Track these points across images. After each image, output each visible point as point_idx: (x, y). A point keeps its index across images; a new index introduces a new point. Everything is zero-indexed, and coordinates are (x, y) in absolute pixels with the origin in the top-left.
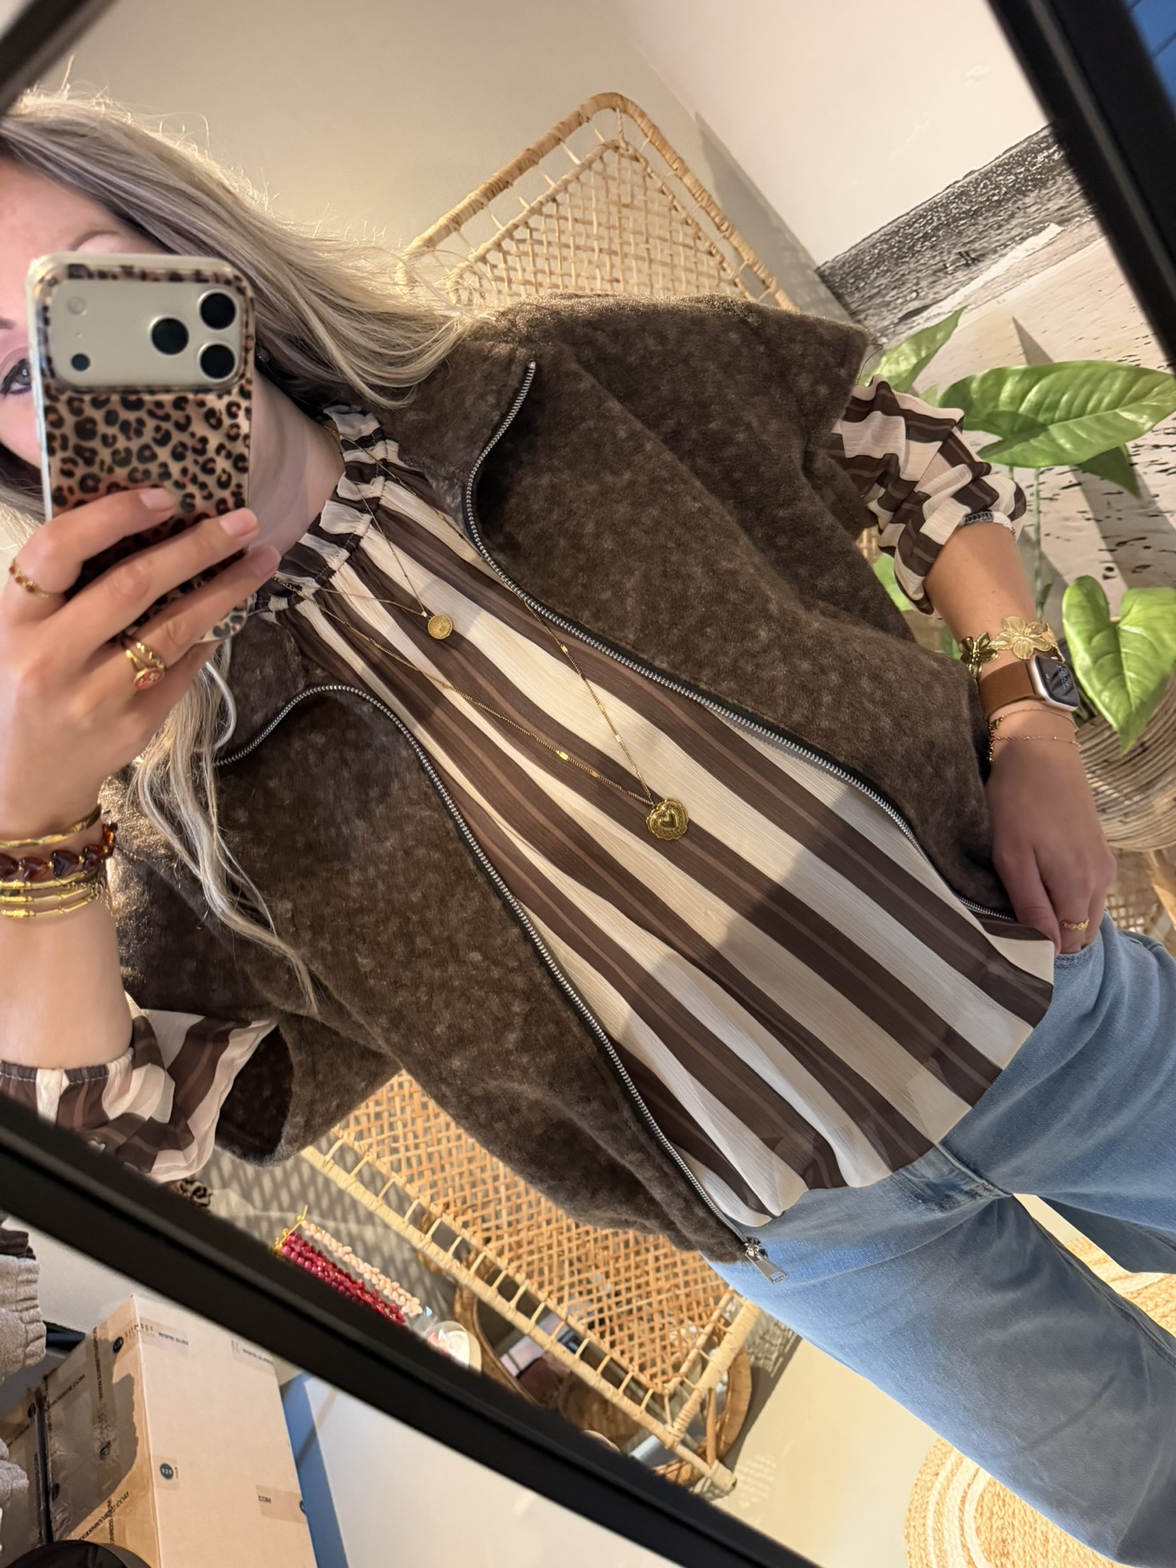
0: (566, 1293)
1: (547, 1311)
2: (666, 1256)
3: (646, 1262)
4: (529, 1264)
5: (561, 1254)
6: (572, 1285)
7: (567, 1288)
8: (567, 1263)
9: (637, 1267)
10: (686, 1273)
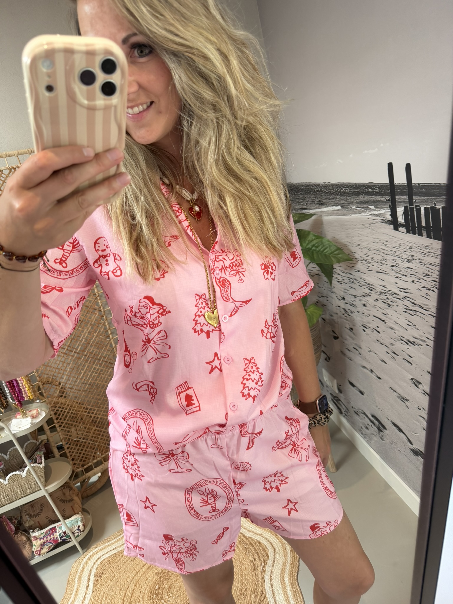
0: (63, 425)
1: (54, 427)
2: (98, 431)
3: (91, 430)
4: (58, 410)
5: (68, 413)
6: (66, 423)
7: (64, 423)
8: (68, 416)
9: (89, 429)
10: (101, 439)
